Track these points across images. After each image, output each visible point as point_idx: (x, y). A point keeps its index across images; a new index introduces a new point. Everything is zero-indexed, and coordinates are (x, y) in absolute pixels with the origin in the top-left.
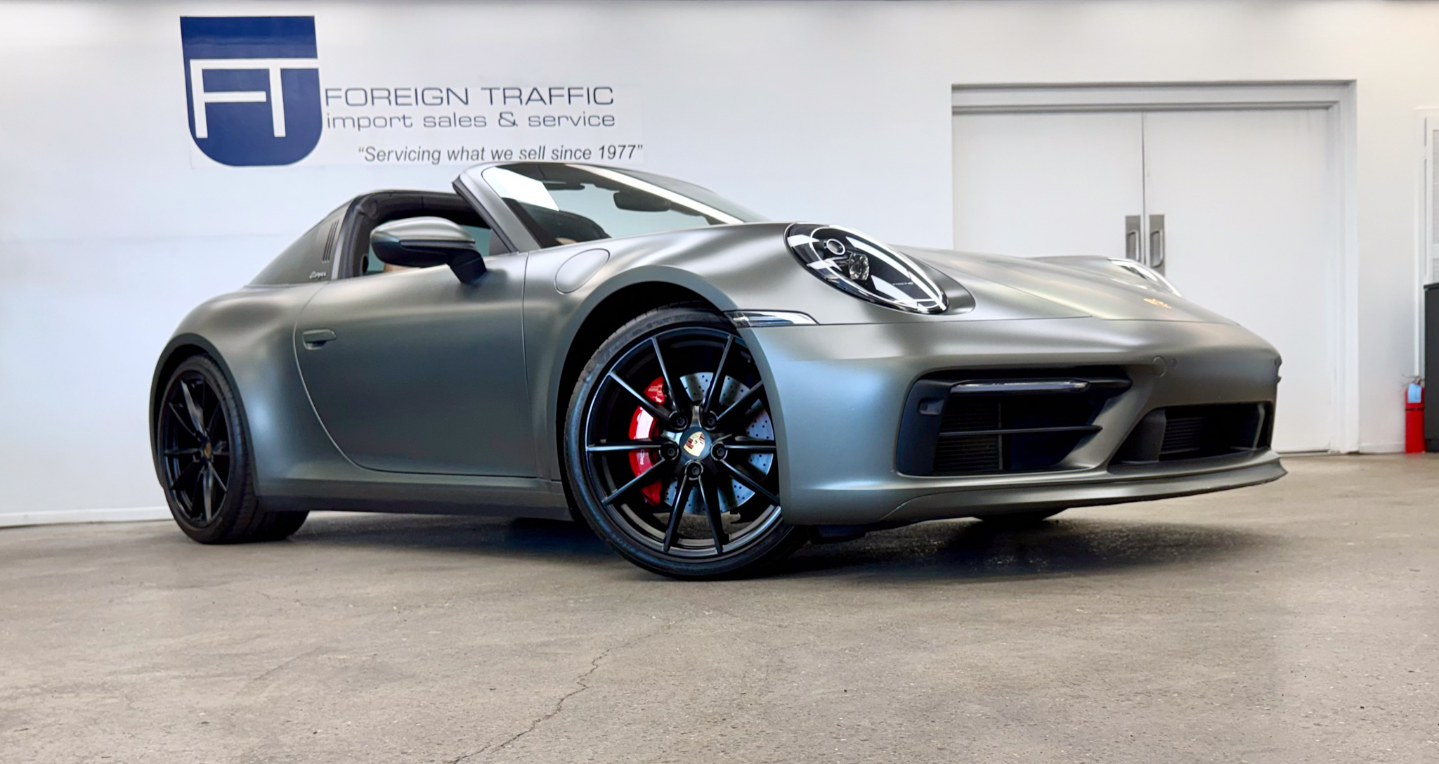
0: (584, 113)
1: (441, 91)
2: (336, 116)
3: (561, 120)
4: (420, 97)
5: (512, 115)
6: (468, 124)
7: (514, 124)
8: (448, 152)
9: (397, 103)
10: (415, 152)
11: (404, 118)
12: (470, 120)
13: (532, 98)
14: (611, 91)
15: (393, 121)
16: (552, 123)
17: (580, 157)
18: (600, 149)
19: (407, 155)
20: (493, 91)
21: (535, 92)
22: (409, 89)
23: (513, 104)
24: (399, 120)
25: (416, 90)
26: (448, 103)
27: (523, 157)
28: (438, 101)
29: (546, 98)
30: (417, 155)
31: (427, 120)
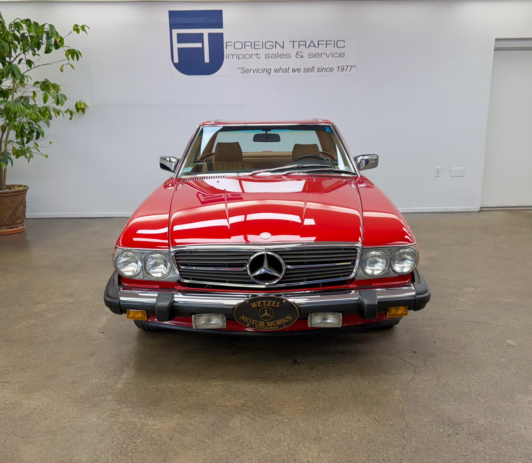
0: (332, 52)
1: (273, 43)
2: (229, 54)
3: (322, 55)
4: (264, 45)
5: (302, 53)
6: (283, 57)
7: (302, 57)
8: (274, 69)
9: (254, 48)
11: (257, 54)
12: (284, 55)
13: (310, 45)
14: (344, 42)
15: (252, 56)
16: (318, 56)
17: (329, 71)
18: (337, 68)
19: (258, 71)
20: (294, 42)
21: (312, 42)
22: (260, 42)
23: (302, 48)
24: (255, 55)
25: (263, 42)
26: (276, 48)
27: (305, 71)
28: (272, 47)
29: (316, 45)
30: (261, 71)
31: (266, 55)
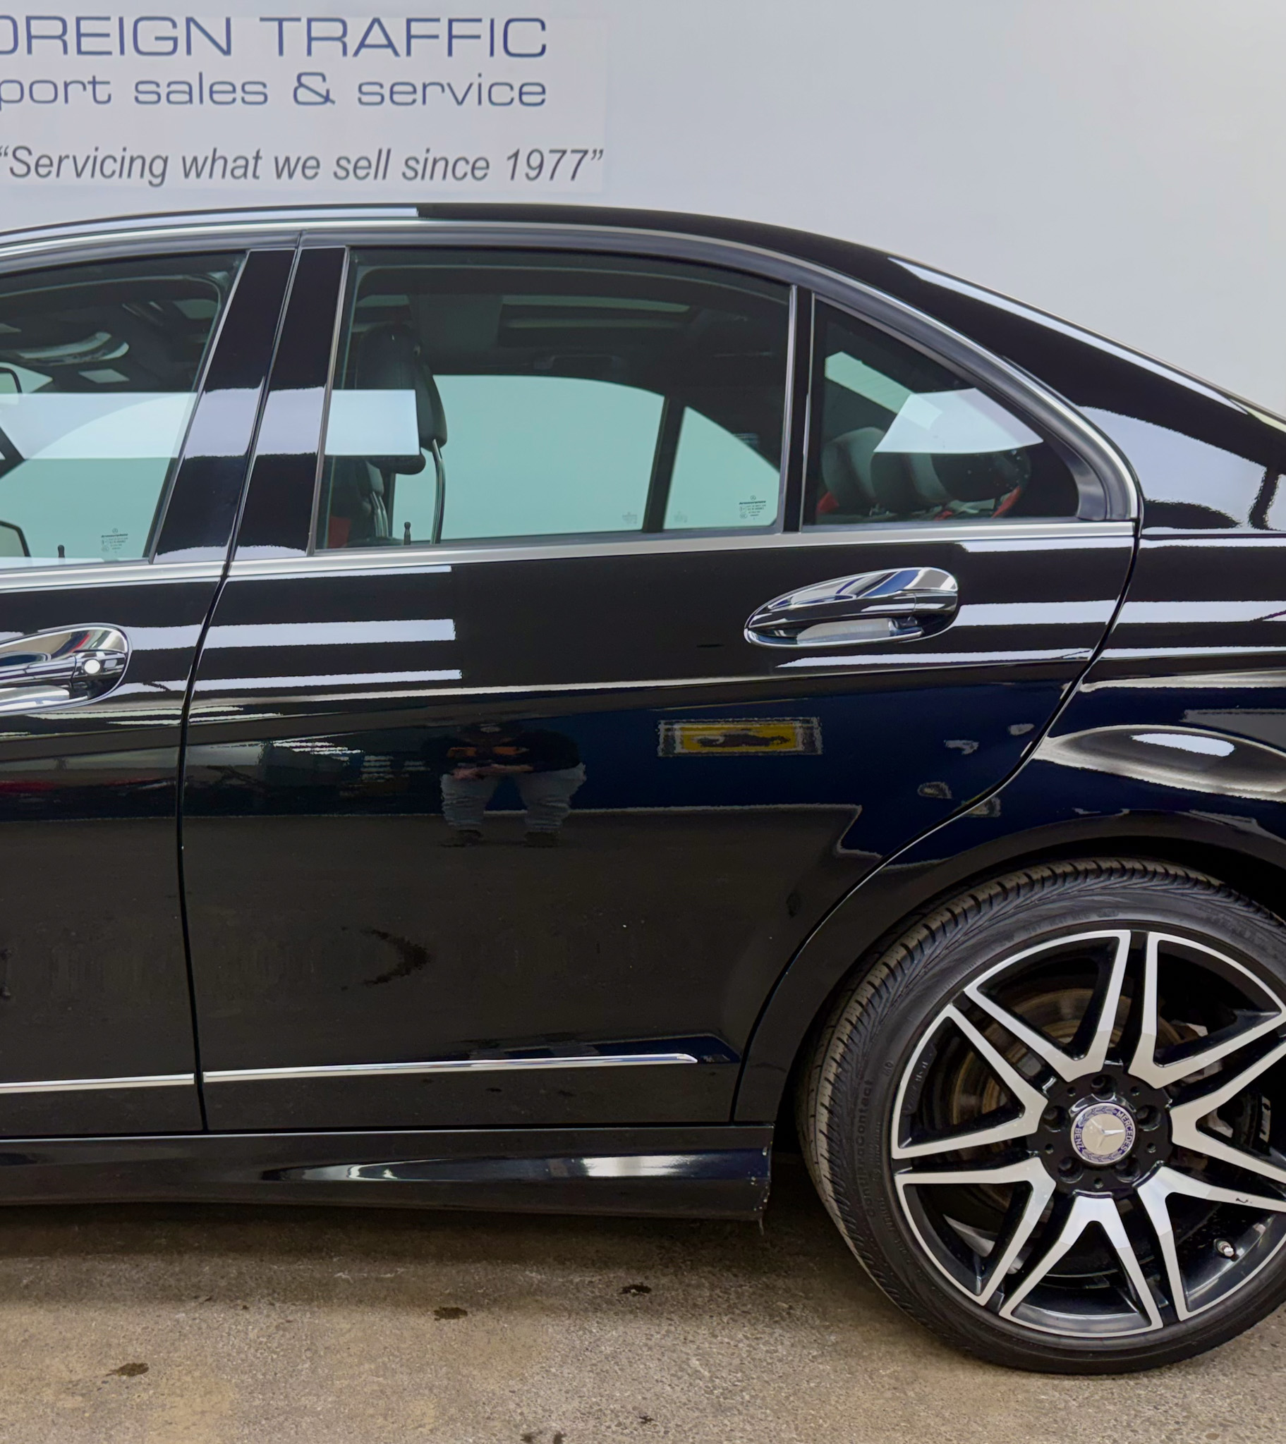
0: (480, 75)
1: (175, 25)
3: (429, 89)
4: (129, 39)
5: (324, 79)
6: (229, 97)
7: (327, 99)
8: (184, 159)
9: (79, 52)
10: (115, 160)
11: (94, 83)
12: (234, 91)
13: (368, 42)
14: (543, 27)
15: (70, 88)
16: (409, 98)
17: (465, 175)
18: (509, 158)
19: (97, 165)
20: (285, 24)
21: (376, 26)
22: (108, 19)
23: (327, 52)
24: (85, 88)
25: (121, 20)
26: (189, 52)
27: (342, 173)
28: (169, 46)
29: (400, 42)
30: (117, 167)
31: (141, 87)
